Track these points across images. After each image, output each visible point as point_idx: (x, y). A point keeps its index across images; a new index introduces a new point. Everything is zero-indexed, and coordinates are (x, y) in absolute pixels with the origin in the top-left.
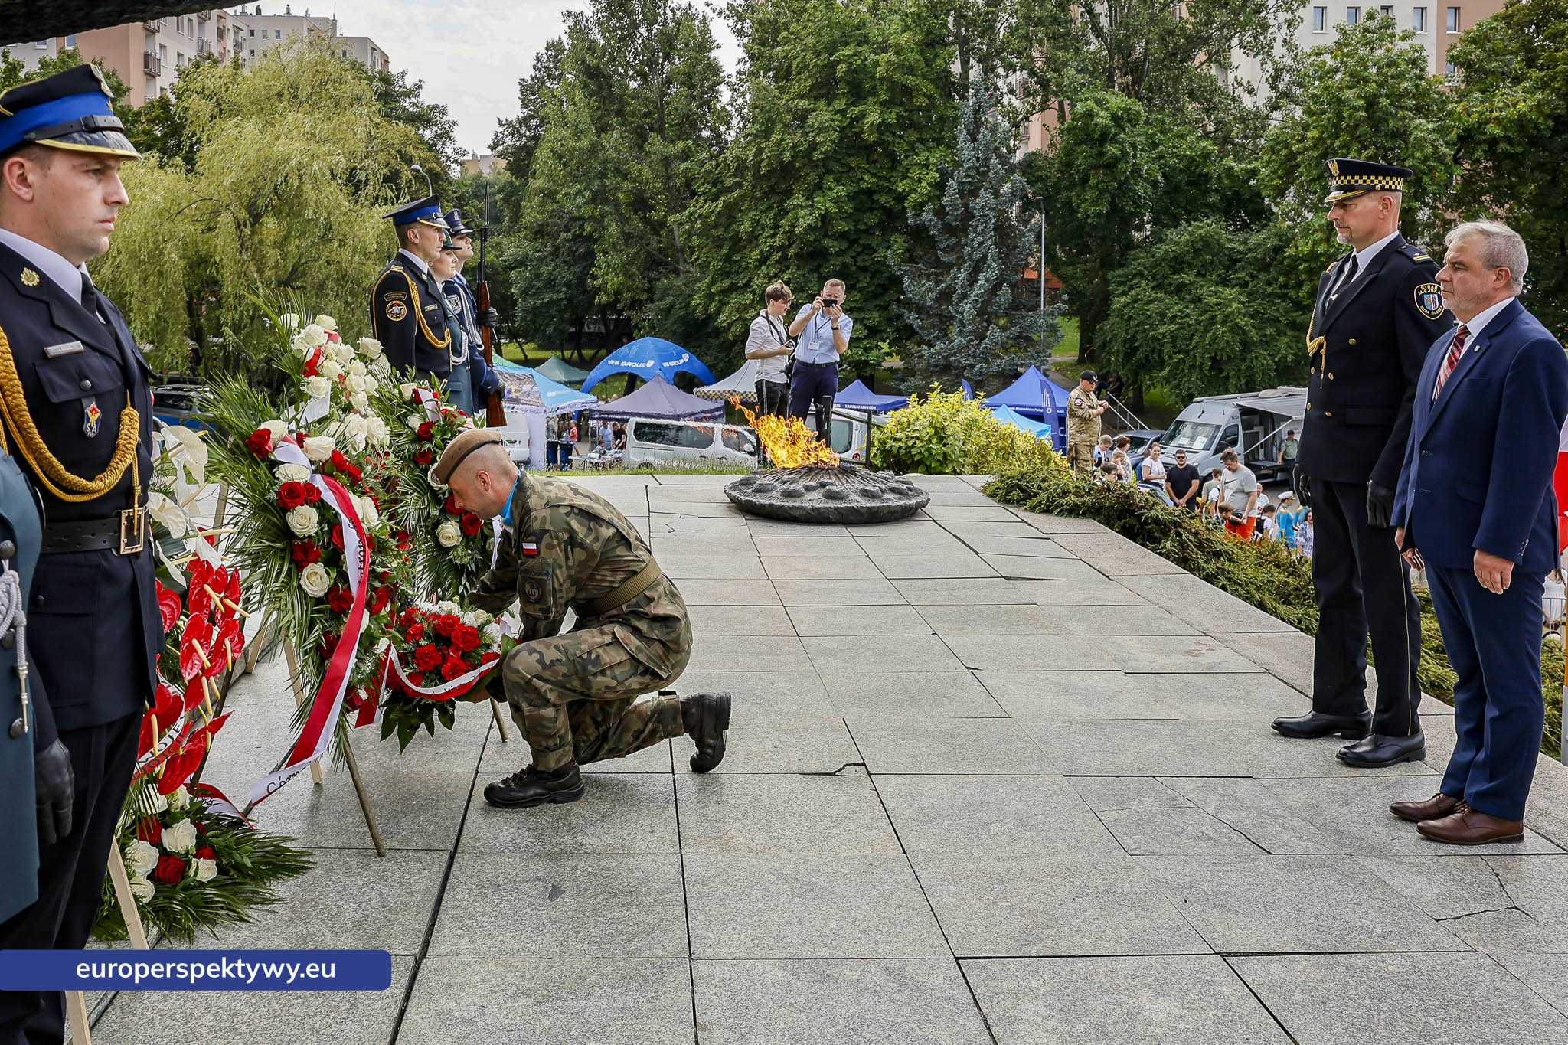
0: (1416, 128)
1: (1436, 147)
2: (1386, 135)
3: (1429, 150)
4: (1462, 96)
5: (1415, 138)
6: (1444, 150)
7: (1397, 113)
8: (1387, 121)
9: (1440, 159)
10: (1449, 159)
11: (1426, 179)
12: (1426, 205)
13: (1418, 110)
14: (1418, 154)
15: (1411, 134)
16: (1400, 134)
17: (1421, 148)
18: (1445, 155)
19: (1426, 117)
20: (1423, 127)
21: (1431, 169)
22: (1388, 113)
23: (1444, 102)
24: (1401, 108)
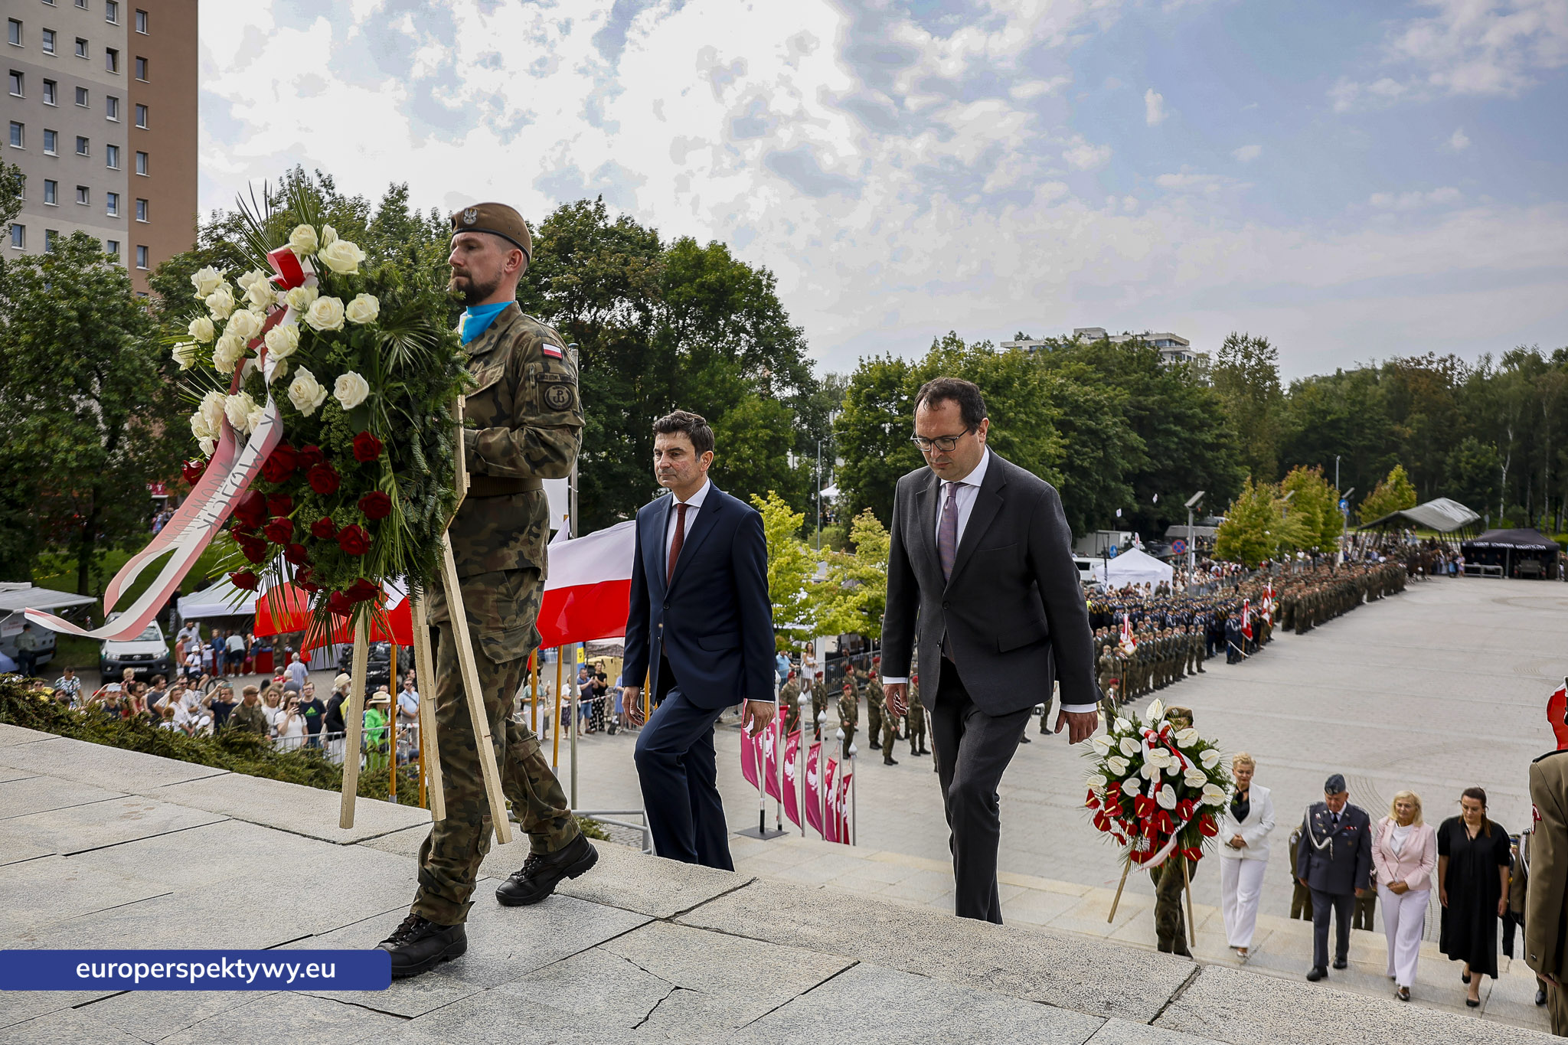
0: (125, 342)
1: (143, 362)
2: (98, 346)
3: (137, 363)
4: (162, 320)
5: (125, 352)
6: (151, 364)
7: (107, 327)
8: (98, 333)
9: (148, 373)
10: (154, 373)
11: (135, 389)
12: (135, 412)
13: (125, 326)
14: (127, 366)
15: (120, 347)
16: (111, 347)
17: (131, 361)
18: (151, 369)
19: (132, 333)
20: (132, 342)
21: (139, 380)
22: (100, 326)
23: (147, 322)
24: (110, 323)
